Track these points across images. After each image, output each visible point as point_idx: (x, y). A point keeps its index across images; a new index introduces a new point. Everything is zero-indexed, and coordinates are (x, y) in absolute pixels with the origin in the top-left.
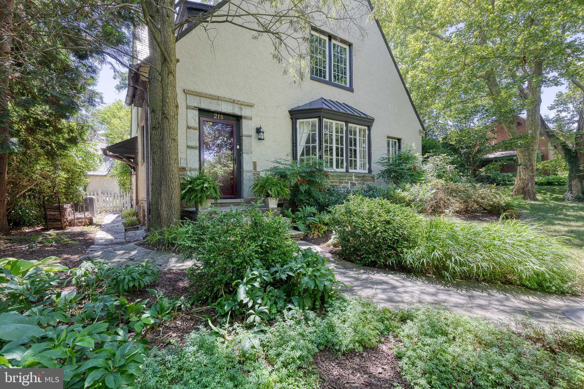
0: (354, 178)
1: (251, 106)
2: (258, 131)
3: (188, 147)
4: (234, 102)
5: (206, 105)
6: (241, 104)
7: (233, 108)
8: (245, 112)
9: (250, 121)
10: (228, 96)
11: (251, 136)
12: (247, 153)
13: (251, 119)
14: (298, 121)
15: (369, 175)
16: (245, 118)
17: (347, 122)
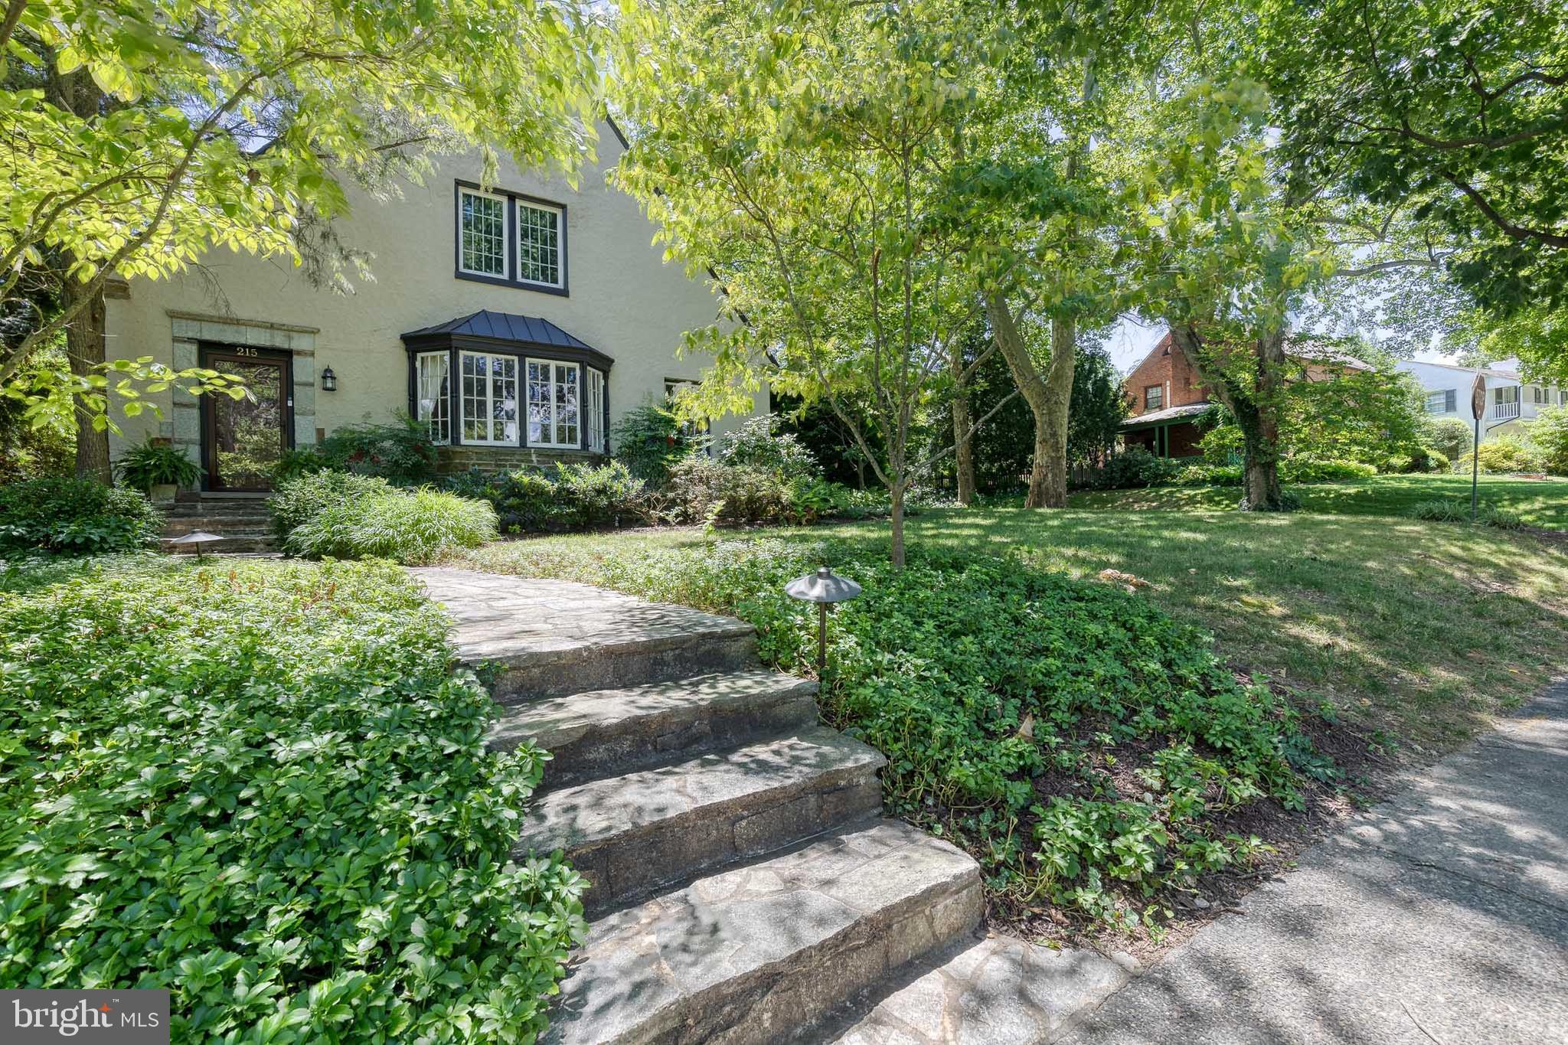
0: (534, 458)
1: (314, 332)
2: (328, 374)
3: (175, 404)
4: (272, 326)
5: (211, 333)
6: (289, 330)
7: (272, 336)
8: (298, 343)
9: (310, 359)
10: (263, 316)
11: (312, 385)
12: (302, 414)
13: (312, 354)
14: (419, 356)
15: (584, 453)
16: (299, 353)
17: (522, 358)
